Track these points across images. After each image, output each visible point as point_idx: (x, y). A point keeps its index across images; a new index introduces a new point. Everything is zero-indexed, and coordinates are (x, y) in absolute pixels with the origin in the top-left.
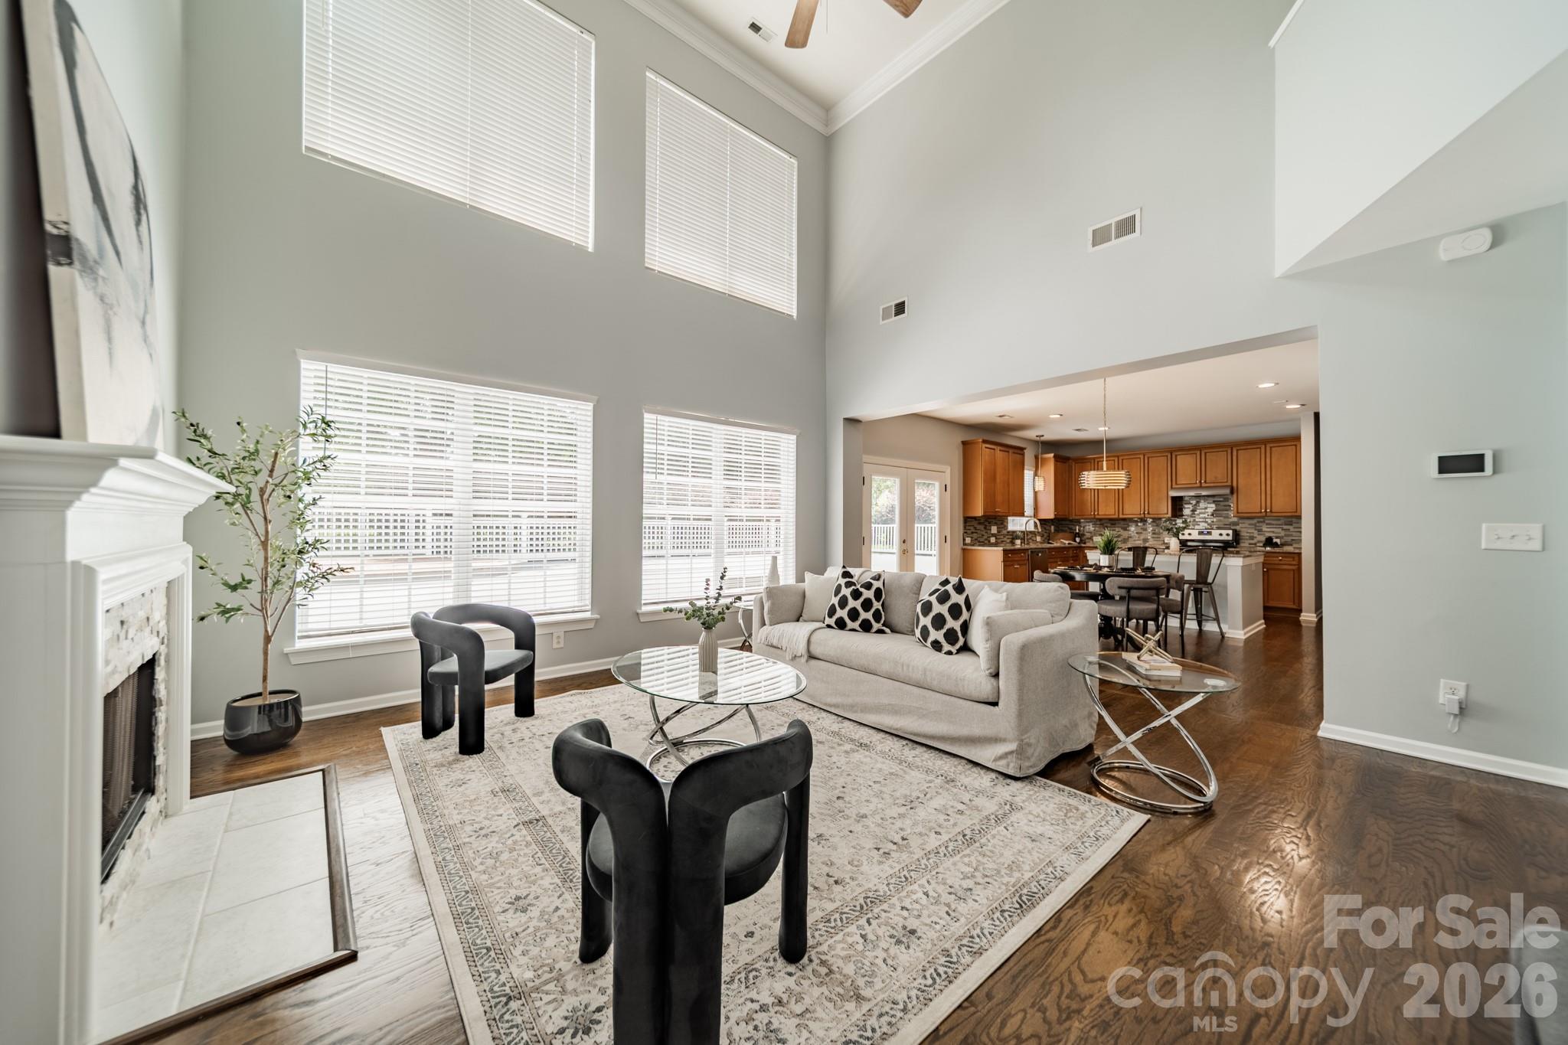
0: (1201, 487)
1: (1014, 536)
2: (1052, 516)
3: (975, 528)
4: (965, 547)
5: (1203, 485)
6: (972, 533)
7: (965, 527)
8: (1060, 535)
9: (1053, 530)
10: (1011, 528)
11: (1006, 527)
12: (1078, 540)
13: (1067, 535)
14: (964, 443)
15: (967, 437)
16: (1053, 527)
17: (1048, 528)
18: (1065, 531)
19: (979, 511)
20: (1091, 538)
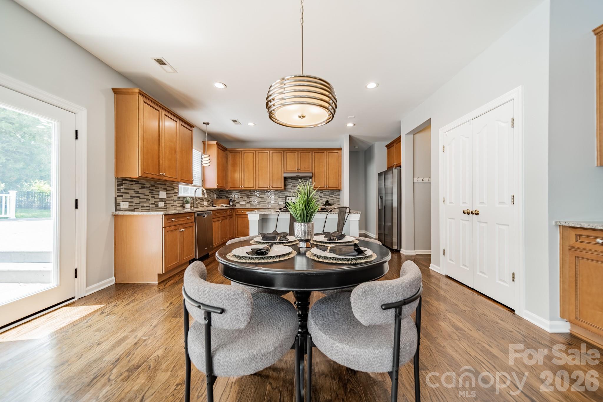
0: (298, 172)
1: (184, 202)
2: (215, 187)
3: (137, 192)
4: (118, 213)
5: (299, 171)
6: (132, 197)
7: (119, 190)
8: (221, 200)
9: (215, 198)
10: (181, 194)
11: (176, 193)
12: (231, 203)
13: (224, 200)
14: (116, 91)
15: (120, 85)
16: (215, 195)
17: (212, 196)
18: (223, 198)
19: (135, 173)
20: (239, 203)
